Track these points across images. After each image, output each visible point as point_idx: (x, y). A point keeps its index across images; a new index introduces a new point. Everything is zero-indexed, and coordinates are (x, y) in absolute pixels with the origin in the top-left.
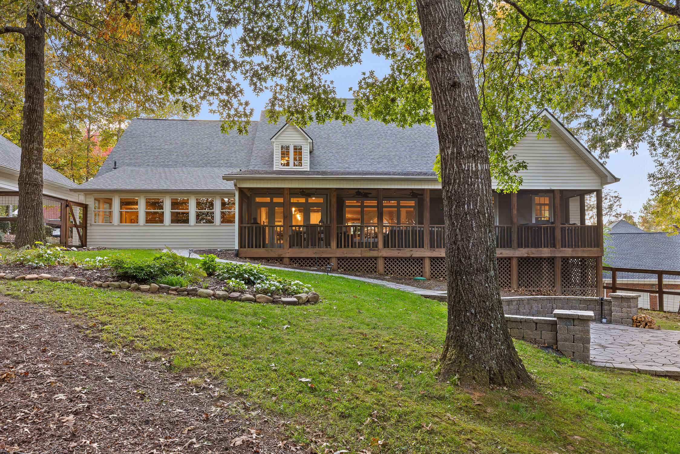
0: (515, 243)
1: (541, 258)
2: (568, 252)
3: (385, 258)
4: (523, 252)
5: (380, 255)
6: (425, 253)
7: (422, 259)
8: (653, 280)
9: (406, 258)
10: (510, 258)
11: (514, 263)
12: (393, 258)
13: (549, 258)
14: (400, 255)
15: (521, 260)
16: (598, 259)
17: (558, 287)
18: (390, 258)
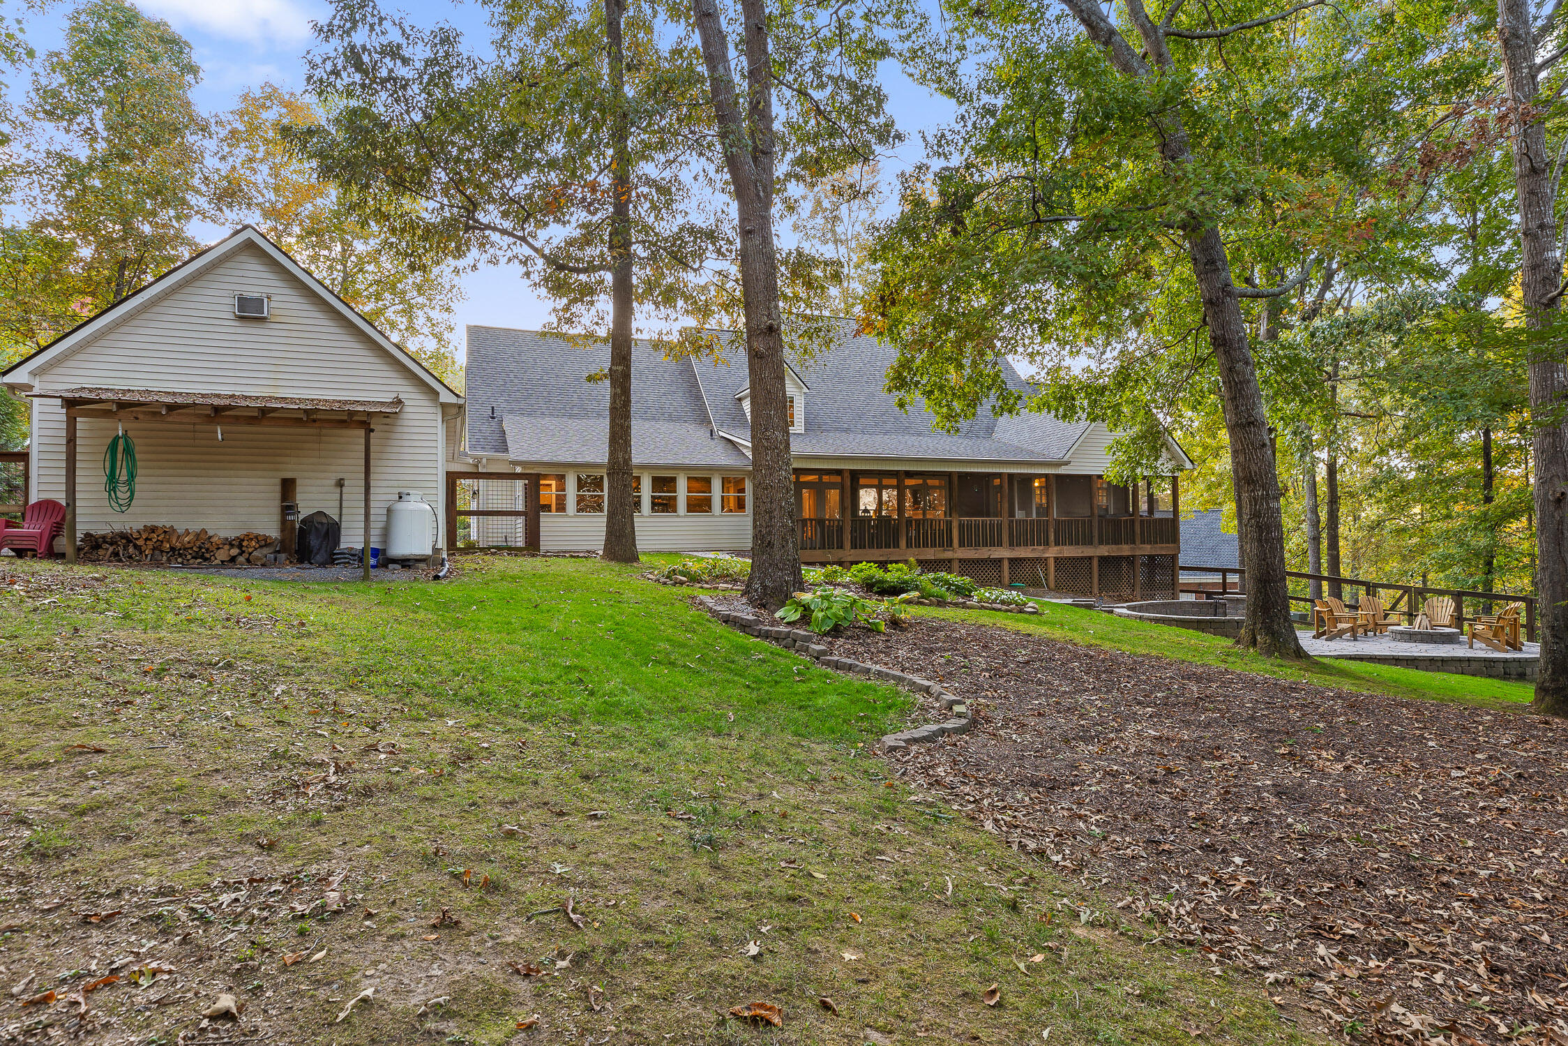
0: (1096, 540)
1: (1121, 557)
2: (1147, 549)
3: (960, 560)
4: (1104, 551)
5: (956, 556)
6: (1003, 553)
7: (1000, 560)
8: (1217, 578)
9: (982, 560)
10: (1090, 558)
11: (1095, 563)
12: (969, 560)
13: (1128, 557)
14: (976, 556)
15: (1103, 560)
16: (1174, 558)
17: (1138, 592)
18: (965, 560)
